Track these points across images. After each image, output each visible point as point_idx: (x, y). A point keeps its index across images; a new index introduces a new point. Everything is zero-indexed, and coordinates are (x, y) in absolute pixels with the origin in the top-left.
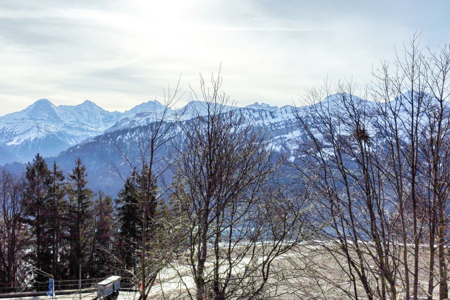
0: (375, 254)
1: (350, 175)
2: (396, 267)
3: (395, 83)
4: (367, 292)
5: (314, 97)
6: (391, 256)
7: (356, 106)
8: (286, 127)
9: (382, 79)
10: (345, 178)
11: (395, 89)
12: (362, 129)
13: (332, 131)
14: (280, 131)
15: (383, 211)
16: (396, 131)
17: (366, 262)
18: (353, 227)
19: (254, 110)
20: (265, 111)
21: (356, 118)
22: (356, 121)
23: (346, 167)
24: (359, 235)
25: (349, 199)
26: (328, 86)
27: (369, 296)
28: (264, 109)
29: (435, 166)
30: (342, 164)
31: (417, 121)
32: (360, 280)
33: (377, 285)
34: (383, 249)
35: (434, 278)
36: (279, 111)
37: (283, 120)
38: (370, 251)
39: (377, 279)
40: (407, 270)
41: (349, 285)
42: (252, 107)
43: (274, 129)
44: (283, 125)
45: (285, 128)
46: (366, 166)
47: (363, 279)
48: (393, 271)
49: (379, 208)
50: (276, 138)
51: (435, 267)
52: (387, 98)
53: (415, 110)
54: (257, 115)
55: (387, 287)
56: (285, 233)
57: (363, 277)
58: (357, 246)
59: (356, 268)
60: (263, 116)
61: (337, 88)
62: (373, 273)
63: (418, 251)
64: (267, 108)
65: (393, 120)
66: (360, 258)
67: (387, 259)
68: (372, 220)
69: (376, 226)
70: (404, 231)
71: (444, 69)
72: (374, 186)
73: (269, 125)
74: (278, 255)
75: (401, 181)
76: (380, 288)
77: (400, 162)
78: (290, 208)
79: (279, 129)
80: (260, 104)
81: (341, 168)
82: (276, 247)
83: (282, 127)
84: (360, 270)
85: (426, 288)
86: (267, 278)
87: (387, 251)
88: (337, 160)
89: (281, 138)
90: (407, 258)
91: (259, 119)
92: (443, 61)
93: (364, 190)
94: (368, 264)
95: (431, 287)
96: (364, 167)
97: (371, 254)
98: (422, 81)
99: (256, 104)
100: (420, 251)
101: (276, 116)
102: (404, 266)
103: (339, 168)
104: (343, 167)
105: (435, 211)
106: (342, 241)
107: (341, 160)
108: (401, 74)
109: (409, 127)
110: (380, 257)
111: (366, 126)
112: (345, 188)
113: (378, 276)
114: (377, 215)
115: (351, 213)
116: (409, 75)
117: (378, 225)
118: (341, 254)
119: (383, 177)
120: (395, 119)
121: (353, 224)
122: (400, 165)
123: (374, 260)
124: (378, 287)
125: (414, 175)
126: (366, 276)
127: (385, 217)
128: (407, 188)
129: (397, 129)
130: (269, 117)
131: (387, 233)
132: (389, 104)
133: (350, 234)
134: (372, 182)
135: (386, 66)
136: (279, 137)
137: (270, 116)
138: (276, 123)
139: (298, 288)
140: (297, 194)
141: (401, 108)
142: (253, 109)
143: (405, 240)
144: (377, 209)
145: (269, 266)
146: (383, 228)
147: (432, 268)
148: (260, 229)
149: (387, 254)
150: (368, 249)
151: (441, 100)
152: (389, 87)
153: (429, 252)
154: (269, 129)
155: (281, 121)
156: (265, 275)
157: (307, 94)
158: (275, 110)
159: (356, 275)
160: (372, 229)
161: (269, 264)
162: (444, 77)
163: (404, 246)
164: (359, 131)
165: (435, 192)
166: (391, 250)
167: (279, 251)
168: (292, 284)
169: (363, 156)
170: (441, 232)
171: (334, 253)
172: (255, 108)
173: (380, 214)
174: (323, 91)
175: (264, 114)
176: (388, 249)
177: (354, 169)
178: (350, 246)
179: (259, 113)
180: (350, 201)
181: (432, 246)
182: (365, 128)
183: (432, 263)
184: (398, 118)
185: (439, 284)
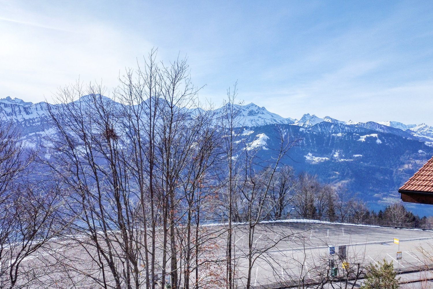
0: (121, 241)
1: (100, 170)
2: (138, 249)
3: (138, 90)
4: (115, 276)
5: (67, 96)
6: (134, 241)
7: (105, 107)
8: (41, 123)
9: (127, 85)
10: (95, 173)
11: (137, 94)
12: (110, 128)
13: (84, 130)
14: (35, 127)
15: (128, 202)
16: (138, 131)
17: (114, 249)
18: (103, 219)
19: (6, 104)
20: (19, 106)
21: (105, 118)
22: (105, 121)
23: (96, 163)
24: (108, 225)
25: (99, 193)
26: (80, 86)
27: (116, 279)
28: (17, 104)
29: (168, 161)
30: (92, 160)
31: (154, 123)
32: (109, 266)
33: (123, 268)
34: (128, 235)
35: (167, 254)
36: (34, 107)
37: (38, 116)
38: (117, 239)
39: (123, 263)
40: (147, 251)
41: (99, 273)
42: (3, 102)
43: (29, 125)
44: (38, 122)
45: (40, 125)
46: (114, 162)
47: (111, 265)
48: (136, 254)
49: (125, 199)
50: (30, 134)
51: (167, 245)
52: (131, 102)
53: (153, 114)
54: (9, 110)
55: (131, 268)
56: (35, 231)
57: (111, 263)
58: (106, 235)
59: (105, 256)
60: (17, 111)
61: (89, 89)
62: (120, 258)
63: (154, 233)
64: (20, 103)
65: (136, 121)
66: (109, 245)
67: (131, 244)
68: (119, 210)
69: (122, 216)
70: (145, 217)
71: (173, 81)
72: (121, 180)
73: (23, 121)
74: (27, 255)
75: (142, 174)
76: (126, 271)
77: (141, 158)
78: (41, 206)
79: (34, 126)
80: (13, 98)
81: (92, 165)
82: (26, 246)
83: (37, 124)
84: (109, 257)
85: (161, 264)
86: (15, 281)
87: (131, 236)
88: (89, 157)
89: (36, 135)
90: (147, 240)
91: (12, 115)
92: (173, 75)
93: (112, 184)
94: (115, 251)
95: (165, 262)
96: (112, 162)
97: (118, 241)
98: (157, 90)
99: (9, 99)
100: (156, 233)
101: (31, 112)
102: (144, 248)
103: (91, 165)
104: (94, 163)
105: (167, 198)
106: (92, 232)
107: (92, 157)
108: (142, 82)
109: (148, 128)
110: (125, 243)
111: (114, 126)
112: (96, 183)
113: (124, 260)
114: (123, 206)
115: (101, 206)
116: (148, 84)
117: (124, 214)
118: (91, 245)
119: (128, 171)
120: (138, 120)
121: (103, 216)
122: (142, 161)
123: (121, 246)
124: (124, 270)
125: (151, 169)
126: (114, 261)
127: (130, 207)
128: (147, 181)
129: (139, 129)
130: (23, 113)
131: (131, 221)
132: (133, 107)
133: (101, 225)
134: (119, 176)
135: (131, 74)
136: (34, 134)
137: (25, 112)
138: (30, 119)
139: (49, 285)
140: (48, 191)
141: (142, 111)
142: (4, 104)
143: (145, 225)
144: (123, 200)
145: (17, 267)
146: (128, 216)
147: (165, 246)
148: (8, 230)
149: (131, 239)
150: (115, 237)
151: (172, 106)
152: (133, 93)
153: (163, 233)
154: (23, 125)
155: (37, 118)
156: (13, 277)
157: (59, 93)
158: (29, 105)
159: (105, 262)
160: (119, 218)
161: (18, 265)
162: (174, 88)
163: (144, 231)
164: (108, 130)
165: (168, 182)
166: (135, 235)
167: (28, 250)
168: (43, 282)
169: (111, 153)
170: (172, 215)
171: (85, 245)
172: (6, 102)
173: (126, 204)
174: (75, 91)
175: (17, 109)
176: (132, 234)
177: (103, 165)
178: (100, 236)
179: (12, 108)
180: (100, 195)
181: (165, 228)
182: (114, 128)
183: (165, 241)
184: (139, 120)
185: (171, 259)
